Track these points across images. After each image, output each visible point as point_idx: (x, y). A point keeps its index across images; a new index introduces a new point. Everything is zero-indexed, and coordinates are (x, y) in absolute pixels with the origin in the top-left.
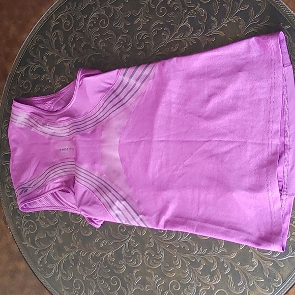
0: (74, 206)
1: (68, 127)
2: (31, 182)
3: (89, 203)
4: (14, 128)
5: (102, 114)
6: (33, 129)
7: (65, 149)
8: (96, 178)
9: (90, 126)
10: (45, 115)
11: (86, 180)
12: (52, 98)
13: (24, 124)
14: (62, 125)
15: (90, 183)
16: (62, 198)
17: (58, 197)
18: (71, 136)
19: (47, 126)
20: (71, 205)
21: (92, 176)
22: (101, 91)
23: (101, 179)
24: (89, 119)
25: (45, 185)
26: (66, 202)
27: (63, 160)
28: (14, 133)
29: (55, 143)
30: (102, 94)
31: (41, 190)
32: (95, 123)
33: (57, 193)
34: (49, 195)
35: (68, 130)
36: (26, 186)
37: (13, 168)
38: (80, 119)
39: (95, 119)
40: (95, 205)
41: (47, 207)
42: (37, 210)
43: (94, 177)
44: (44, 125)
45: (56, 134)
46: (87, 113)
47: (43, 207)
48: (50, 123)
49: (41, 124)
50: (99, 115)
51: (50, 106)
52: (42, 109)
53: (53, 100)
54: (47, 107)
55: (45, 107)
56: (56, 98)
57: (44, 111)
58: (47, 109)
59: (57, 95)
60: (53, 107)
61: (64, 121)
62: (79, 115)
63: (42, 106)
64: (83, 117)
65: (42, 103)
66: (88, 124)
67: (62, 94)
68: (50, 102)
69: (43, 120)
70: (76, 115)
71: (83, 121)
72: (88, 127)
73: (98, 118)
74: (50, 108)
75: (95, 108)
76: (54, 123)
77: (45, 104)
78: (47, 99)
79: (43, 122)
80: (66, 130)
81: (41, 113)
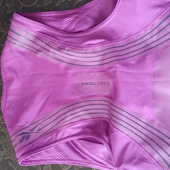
0: (102, 161)
1: (101, 53)
2: (35, 125)
3: (135, 160)
4: (11, 51)
5: (155, 38)
6: (40, 55)
7: (91, 84)
8: (144, 125)
9: (135, 53)
10: (61, 36)
11: (130, 128)
12: (73, 14)
13: (27, 47)
14: (90, 50)
15: (135, 131)
16: (84, 149)
17: (77, 147)
18: (107, 66)
19: (65, 52)
20: (98, 159)
21: (138, 121)
22: (160, 6)
23: (151, 127)
24: (134, 44)
25: (57, 131)
26: (91, 155)
27: (87, 98)
28: (11, 59)
29: (74, 75)
30: (159, 10)
31: (50, 137)
32: (143, 50)
33: (76, 142)
34: (61, 145)
35: (99, 58)
36: (27, 130)
37: (7, 105)
38: (121, 43)
39: (143, 45)
40: (145, 164)
41: (58, 160)
42: (42, 163)
43: (141, 123)
44: (60, 49)
45: (79, 63)
46: (130, 36)
47: (51, 160)
48: (70, 47)
49: (56, 48)
50: (150, 38)
51: (69, 24)
52: (56, 27)
53: (74, 16)
54: (64, 26)
55: (61, 25)
56: (78, 15)
57: (60, 31)
58: (63, 28)
59: (80, 11)
60: (73, 27)
61: (94, 45)
62: (119, 38)
63: (56, 24)
64: (125, 40)
65: (56, 20)
66: (132, 50)
67: (88, 9)
68: (69, 20)
69: (58, 43)
70: (114, 38)
71: (125, 45)
72: (132, 54)
73: (148, 44)
74: (68, 27)
75: (144, 29)
76: (76, 48)
77: (61, 21)
78: (64, 15)
79: (58, 46)
80: (96, 58)
81: (55, 33)
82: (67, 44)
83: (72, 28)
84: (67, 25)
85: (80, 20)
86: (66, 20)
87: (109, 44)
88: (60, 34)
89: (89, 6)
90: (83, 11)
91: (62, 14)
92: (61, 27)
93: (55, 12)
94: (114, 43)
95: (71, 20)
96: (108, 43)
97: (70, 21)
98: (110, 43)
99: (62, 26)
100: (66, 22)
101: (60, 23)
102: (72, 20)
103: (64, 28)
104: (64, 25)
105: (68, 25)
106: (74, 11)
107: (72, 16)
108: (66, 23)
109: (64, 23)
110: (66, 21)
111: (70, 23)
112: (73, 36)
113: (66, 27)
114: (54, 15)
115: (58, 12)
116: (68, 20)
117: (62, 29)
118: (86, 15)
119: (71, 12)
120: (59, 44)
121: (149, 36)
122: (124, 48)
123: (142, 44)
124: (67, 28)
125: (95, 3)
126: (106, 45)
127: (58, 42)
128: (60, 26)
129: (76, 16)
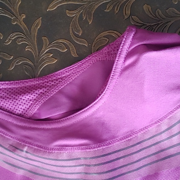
19: (23, 154)
48: (31, 146)
49: (7, 147)
50: (166, 140)
51: (29, 105)
52: (9, 109)
53: (37, 92)
54: (22, 107)
55: (16, 106)
56: (45, 90)
57: (14, 115)
58: (19, 111)
59: (48, 82)
60: (36, 110)
61: (70, 148)
62: (114, 137)
63: (8, 104)
64: (123, 141)
65: (8, 97)
66: (136, 159)
67: (60, 80)
68: (29, 97)
69: (10, 138)
70: (105, 137)
71: (123, 149)
72: (136, 166)
73: (164, 148)
74: (28, 109)
75: (156, 123)
76: (41, 149)
77: (17, 99)
78: (21, 88)
79: (11, 142)
80: (75, 168)
81: (6, 119)
82: (26, 141)
83: (34, 112)
84: (26, 106)
85: (47, 99)
86: (24, 98)
87: (96, 149)
88: (15, 122)
89: (64, 76)
90: (53, 83)
91: (18, 86)
92: (17, 109)
93: (7, 82)
94: (104, 147)
95: (32, 98)
96: (94, 148)
97: (31, 100)
98: (97, 147)
99: (18, 107)
100: (24, 102)
101: (15, 102)
102: (34, 99)
103: (22, 110)
104: (20, 107)
105: (28, 107)
106: (38, 82)
107: (34, 92)
108: (25, 104)
109: (21, 103)
110: (24, 100)
111: (32, 103)
112: (36, 126)
113: (24, 109)
114: (6, 87)
115: (11, 82)
116: (28, 99)
117: (17, 112)
118: (57, 91)
119: (33, 83)
120: (12, 139)
121: (164, 136)
122: (121, 154)
123: (153, 147)
124: (26, 111)
125: (72, 71)
126: (92, 150)
127: (11, 135)
128: (14, 108)
129: (41, 92)
